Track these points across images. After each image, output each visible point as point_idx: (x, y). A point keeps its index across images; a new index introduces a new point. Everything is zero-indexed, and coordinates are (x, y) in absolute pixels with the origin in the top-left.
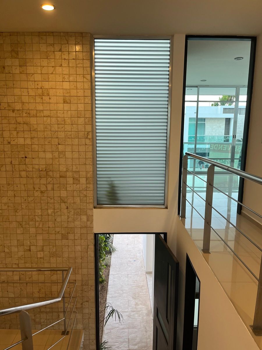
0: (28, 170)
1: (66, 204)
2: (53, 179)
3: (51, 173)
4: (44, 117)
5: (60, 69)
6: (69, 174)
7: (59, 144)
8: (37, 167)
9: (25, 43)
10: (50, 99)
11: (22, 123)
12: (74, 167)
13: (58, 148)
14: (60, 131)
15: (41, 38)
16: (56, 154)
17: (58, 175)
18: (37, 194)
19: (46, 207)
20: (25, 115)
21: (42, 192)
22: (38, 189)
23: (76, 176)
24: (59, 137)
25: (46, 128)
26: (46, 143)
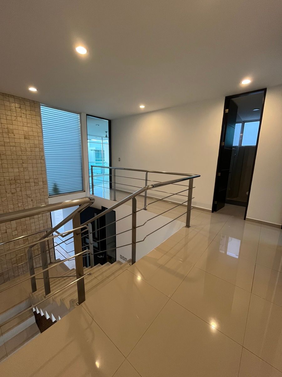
1: (31, 198)
2: (20, 185)
3: (18, 181)
4: (11, 146)
5: (21, 119)
6: (31, 180)
7: (23, 163)
8: (8, 178)
10: (14, 135)
12: (35, 176)
13: (23, 165)
14: (23, 155)
15: (5, 97)
16: (22, 169)
17: (24, 182)
18: (10, 195)
19: (17, 203)
21: (12, 193)
22: (9, 192)
23: (36, 181)
24: (23, 159)
25: (13, 153)
26: (14, 163)
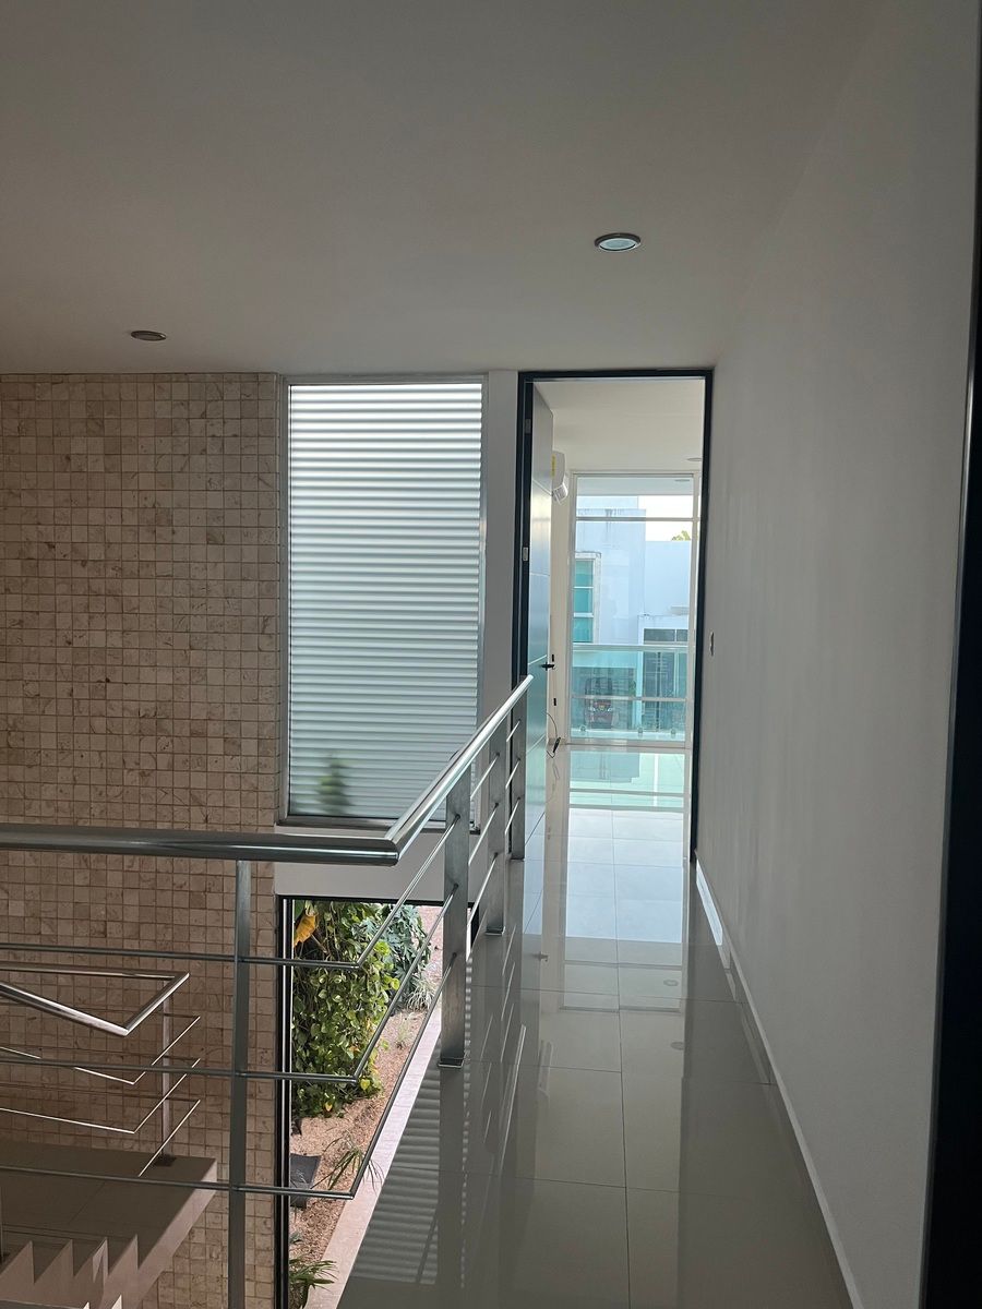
0: (111, 713)
1: (204, 809)
2: (172, 741)
3: (167, 724)
4: (157, 577)
5: (202, 459)
6: (213, 728)
7: (191, 648)
8: (133, 706)
9: (121, 400)
10: (173, 532)
11: (103, 592)
12: (228, 709)
13: (188, 658)
14: (195, 615)
15: (159, 387)
16: (183, 675)
17: (186, 731)
18: (131, 778)
20: (111, 573)
21: (143, 774)
22: (132, 766)
23: (232, 733)
24: (193, 629)
25: (161, 607)
26: (161, 645)
